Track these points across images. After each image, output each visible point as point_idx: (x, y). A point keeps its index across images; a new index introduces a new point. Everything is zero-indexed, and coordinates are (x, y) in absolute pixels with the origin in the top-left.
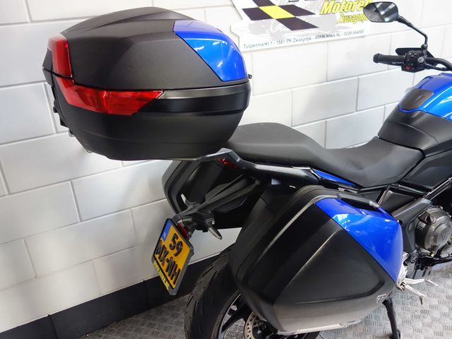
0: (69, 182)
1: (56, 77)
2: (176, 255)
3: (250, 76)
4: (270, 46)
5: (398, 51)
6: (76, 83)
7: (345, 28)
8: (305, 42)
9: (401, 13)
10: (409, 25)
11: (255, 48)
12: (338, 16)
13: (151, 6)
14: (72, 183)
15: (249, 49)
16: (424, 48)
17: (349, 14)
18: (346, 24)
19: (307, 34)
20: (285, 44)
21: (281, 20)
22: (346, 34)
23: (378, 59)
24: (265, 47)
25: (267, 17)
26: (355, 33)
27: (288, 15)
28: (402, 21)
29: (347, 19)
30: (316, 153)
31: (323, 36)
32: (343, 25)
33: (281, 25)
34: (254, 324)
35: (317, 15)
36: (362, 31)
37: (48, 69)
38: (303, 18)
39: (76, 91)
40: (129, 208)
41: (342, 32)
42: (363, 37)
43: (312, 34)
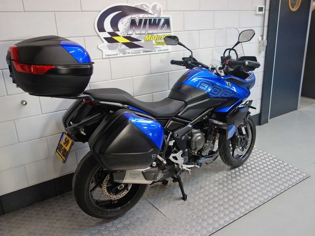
0: (13, 121)
1: (13, 61)
2: (66, 146)
3: (93, 63)
4: (119, 56)
5: (183, 59)
6: (21, 63)
7: (159, 48)
8: (138, 54)
9: (180, 41)
10: (184, 46)
11: (111, 56)
12: (154, 42)
13: (57, 35)
14: (14, 122)
15: (108, 57)
16: (191, 57)
17: (160, 41)
18: (159, 46)
19: (138, 50)
20: (127, 55)
21: (124, 43)
22: (159, 51)
23: (173, 62)
24: (116, 56)
25: (116, 41)
26: (164, 50)
27: (128, 41)
28: (181, 44)
29: (159, 43)
30: (129, 98)
31: (147, 52)
32: (157, 46)
33: (124, 46)
34: (107, 185)
35: (143, 41)
36: (168, 50)
37: (9, 59)
38: (136, 43)
39: (21, 66)
40: (46, 137)
41: (157, 50)
42: (169, 52)
43: (141, 50)
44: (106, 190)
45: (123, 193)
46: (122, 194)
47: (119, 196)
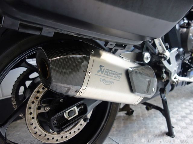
44: (35, 122)
45: (76, 129)
46: (72, 131)
47: (67, 134)
